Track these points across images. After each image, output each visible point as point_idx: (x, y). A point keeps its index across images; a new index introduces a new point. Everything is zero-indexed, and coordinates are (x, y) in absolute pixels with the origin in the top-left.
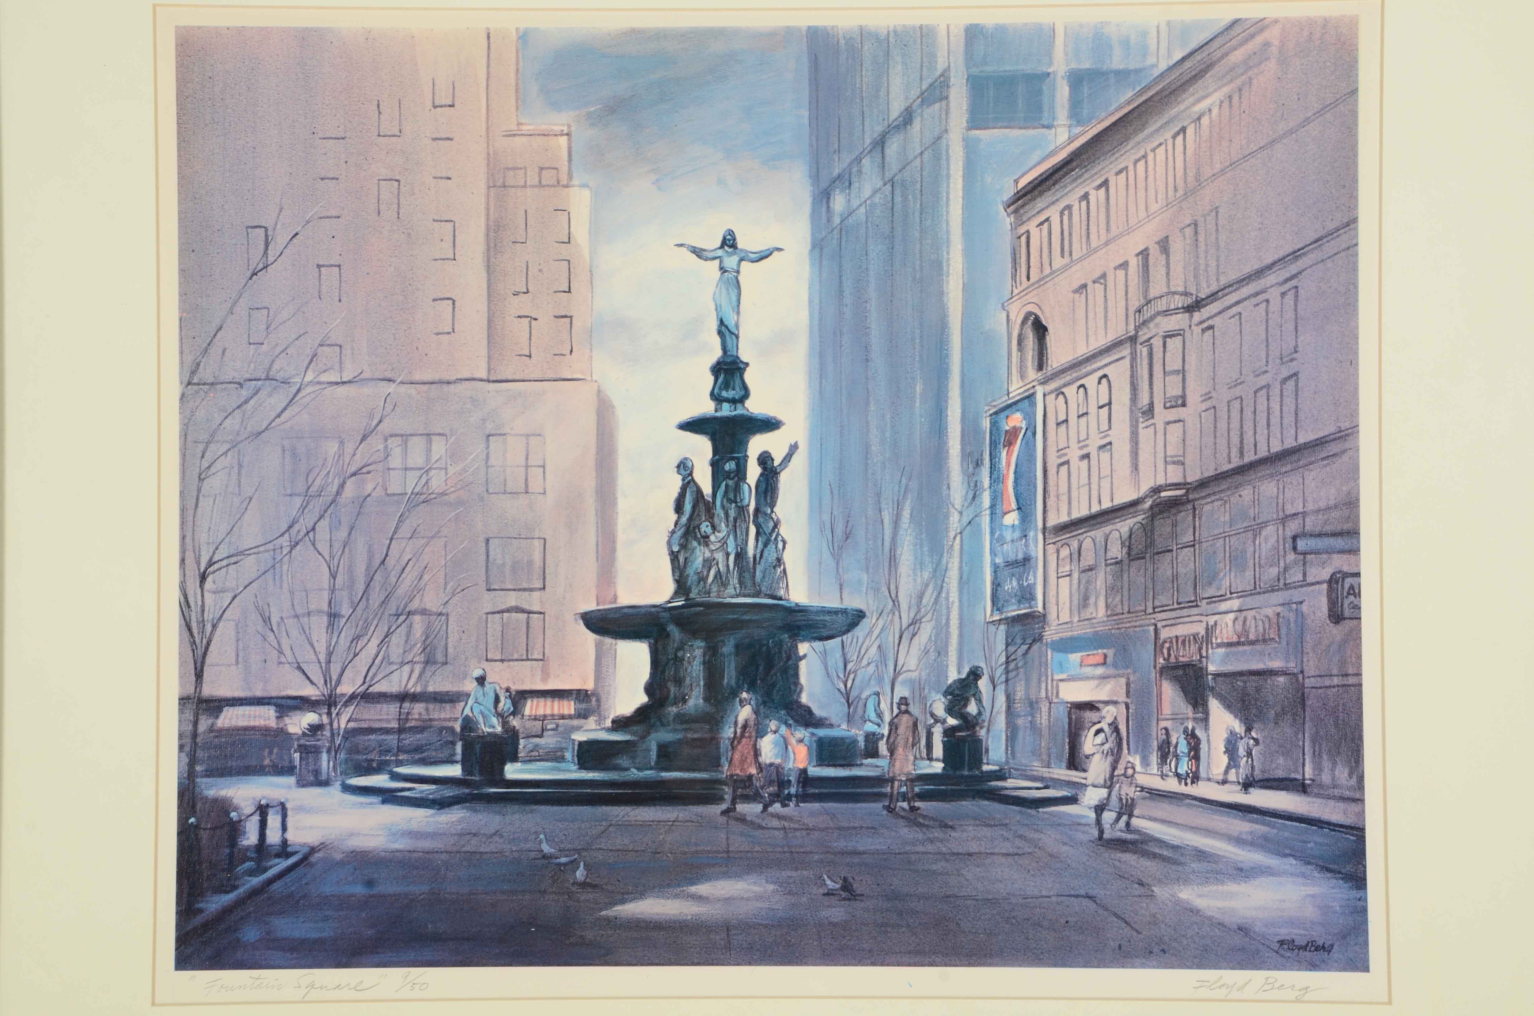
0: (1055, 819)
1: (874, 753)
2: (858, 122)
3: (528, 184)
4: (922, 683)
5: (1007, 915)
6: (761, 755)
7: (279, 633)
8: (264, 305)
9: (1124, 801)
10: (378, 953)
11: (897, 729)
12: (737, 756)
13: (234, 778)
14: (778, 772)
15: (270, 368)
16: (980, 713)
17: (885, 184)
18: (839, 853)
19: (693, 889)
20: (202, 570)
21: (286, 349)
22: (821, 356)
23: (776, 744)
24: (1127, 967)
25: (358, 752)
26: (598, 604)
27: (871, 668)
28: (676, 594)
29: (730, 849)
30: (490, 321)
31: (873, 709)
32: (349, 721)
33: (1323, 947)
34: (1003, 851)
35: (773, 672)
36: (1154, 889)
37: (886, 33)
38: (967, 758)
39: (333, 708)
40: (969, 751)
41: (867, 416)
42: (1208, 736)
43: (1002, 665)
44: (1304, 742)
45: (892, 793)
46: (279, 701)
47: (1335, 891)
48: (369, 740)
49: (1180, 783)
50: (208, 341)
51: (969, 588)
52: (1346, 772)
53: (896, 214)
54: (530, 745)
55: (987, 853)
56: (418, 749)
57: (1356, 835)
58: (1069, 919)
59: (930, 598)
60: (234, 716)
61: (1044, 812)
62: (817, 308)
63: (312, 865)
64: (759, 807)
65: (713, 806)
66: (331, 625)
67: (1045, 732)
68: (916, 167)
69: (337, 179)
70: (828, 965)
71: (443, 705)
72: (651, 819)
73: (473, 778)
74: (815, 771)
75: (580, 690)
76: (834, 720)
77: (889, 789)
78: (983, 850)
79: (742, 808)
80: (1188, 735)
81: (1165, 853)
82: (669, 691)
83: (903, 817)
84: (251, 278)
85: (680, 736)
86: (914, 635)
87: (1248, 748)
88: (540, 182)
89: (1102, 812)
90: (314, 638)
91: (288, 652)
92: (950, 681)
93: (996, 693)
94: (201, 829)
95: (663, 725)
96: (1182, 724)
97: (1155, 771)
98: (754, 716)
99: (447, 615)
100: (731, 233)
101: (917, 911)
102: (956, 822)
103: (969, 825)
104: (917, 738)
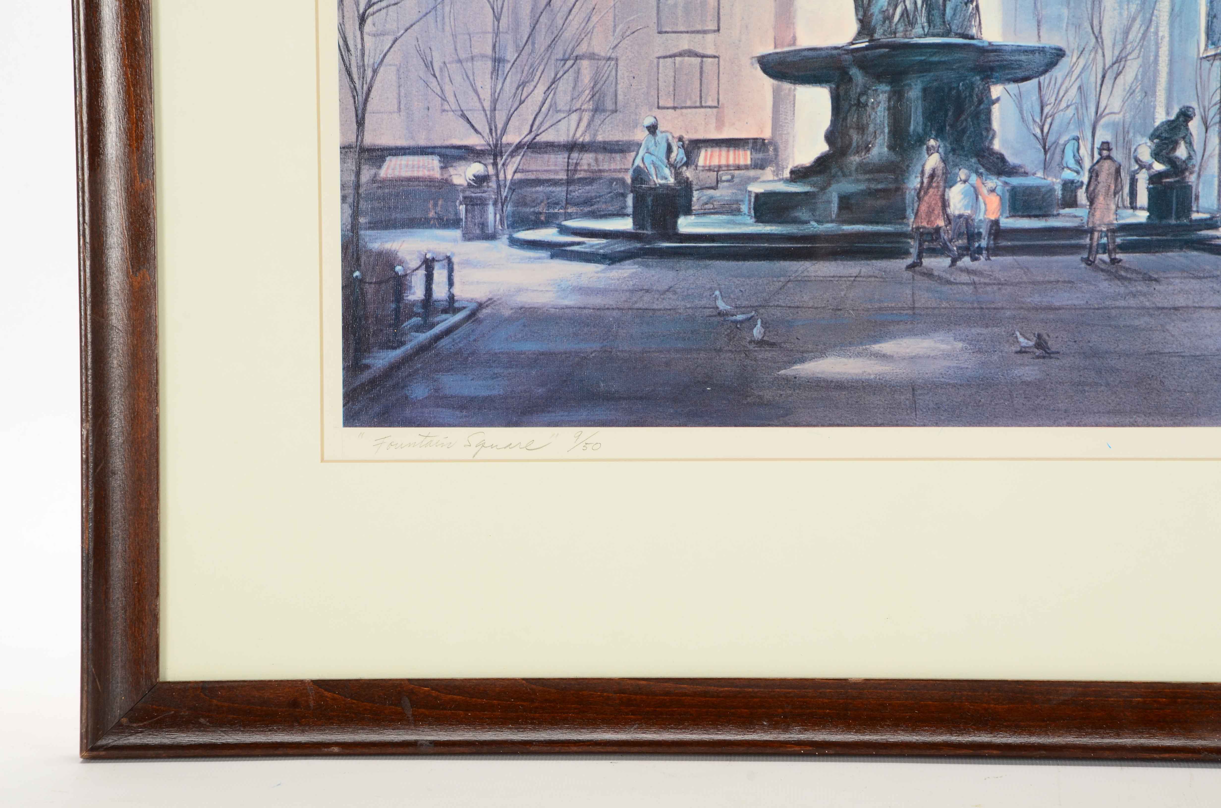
1: (1071, 202)
4: (1126, 126)
6: (949, 206)
7: (442, 79)
10: (549, 412)
11: (1097, 176)
12: (924, 208)
13: (398, 231)
14: (967, 223)
16: (1190, 157)
18: (1033, 308)
19: (876, 347)
20: (361, 11)
23: (965, 194)
25: (525, 205)
26: (775, 47)
27: (1071, 112)
28: (860, 34)
29: (916, 305)
31: (1072, 155)
32: (515, 172)
34: (1213, 304)
35: (963, 117)
38: (1174, 206)
39: (499, 159)
40: (1177, 197)
43: (1215, 104)
45: (1091, 245)
46: (444, 151)
48: (537, 192)
51: (1181, 21)
54: (705, 197)
55: (1195, 307)
56: (588, 202)
59: (1138, 33)
60: (398, 167)
63: (480, 321)
64: (947, 261)
65: (898, 260)
66: (495, 71)
70: (1020, 426)
71: (613, 155)
72: (832, 275)
73: (645, 232)
74: (1007, 222)
75: (757, 139)
76: (1029, 168)
77: (1088, 241)
78: (1190, 303)
79: (928, 262)
82: (851, 139)
83: (1102, 270)
85: (862, 187)
86: (1118, 74)
90: (479, 85)
91: (451, 99)
92: (1157, 123)
93: (1208, 135)
94: (365, 283)
95: (844, 175)
98: (942, 165)
99: (617, 60)
101: (1118, 369)
102: (1161, 274)
103: (1176, 277)
104: (1120, 186)
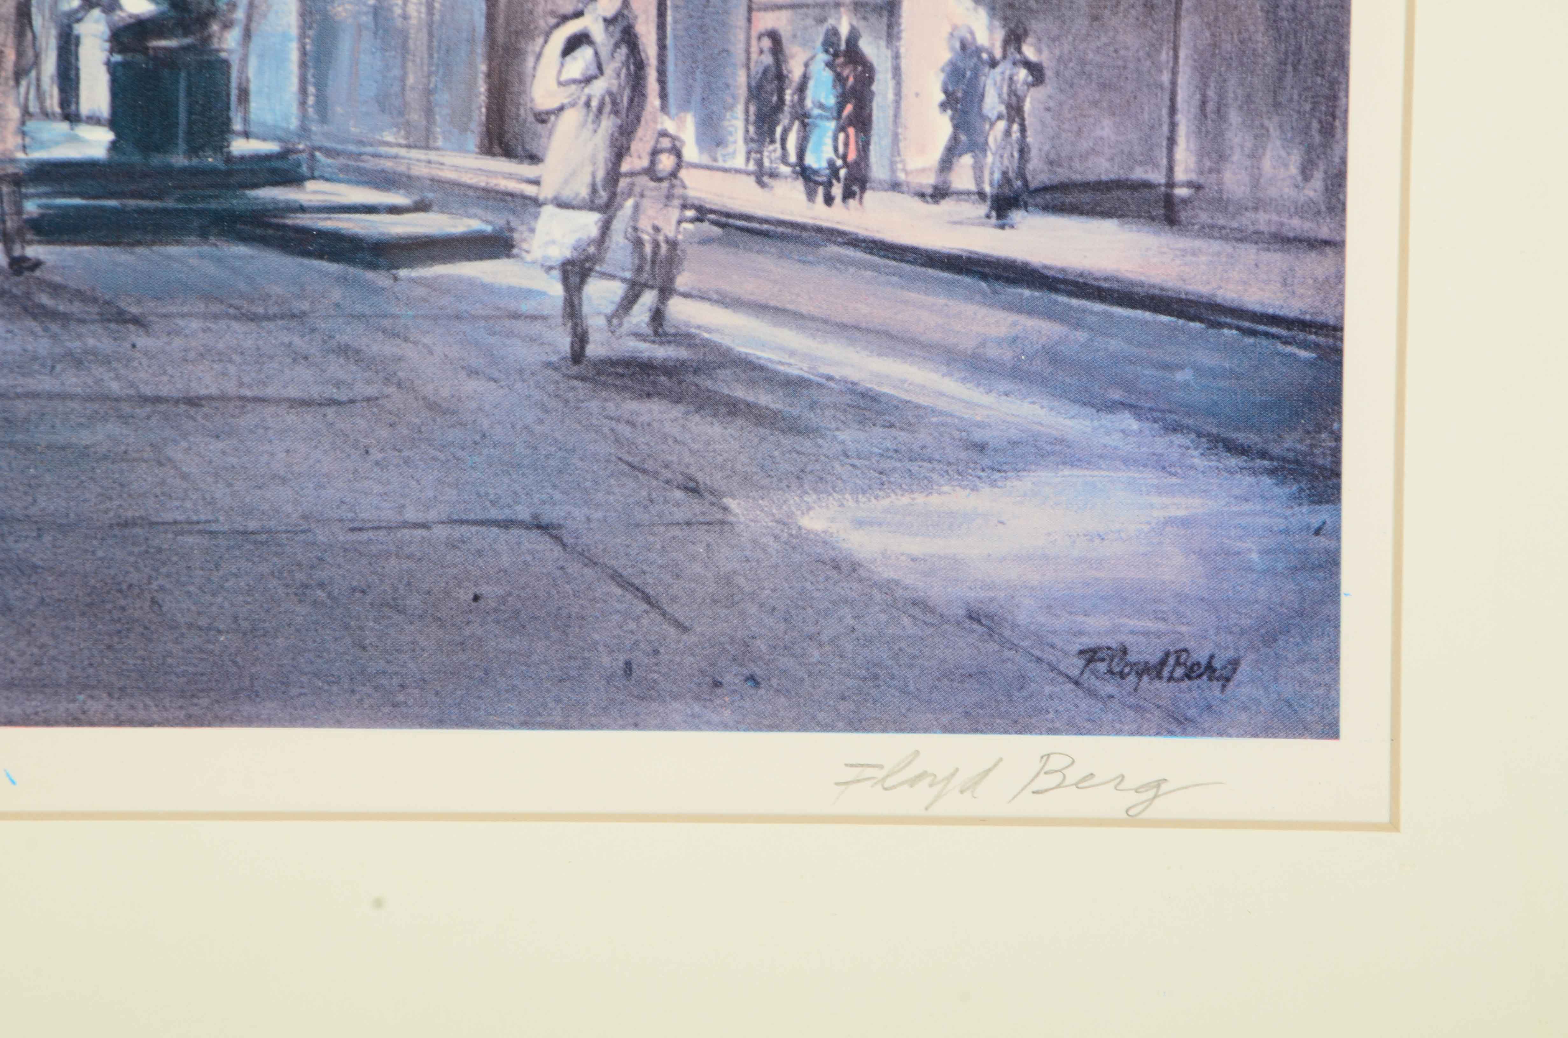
0: (445, 300)
5: (300, 576)
9: (648, 249)
24: (647, 728)
33: (1210, 667)
34: (293, 392)
36: (727, 501)
38: (182, 117)
40: (189, 93)
42: (897, 56)
44: (1174, 73)
47: (1246, 507)
49: (811, 195)
52: (1295, 159)
55: (242, 398)
57: (1317, 346)
58: (484, 589)
61: (413, 281)
67: (418, 41)
78: (231, 388)
80: (836, 55)
81: (765, 399)
87: (1012, 92)
89: (583, 281)
96: (821, 21)
97: (739, 161)
101: (34, 567)
102: (151, 305)
103: (190, 315)
104: (30, 53)
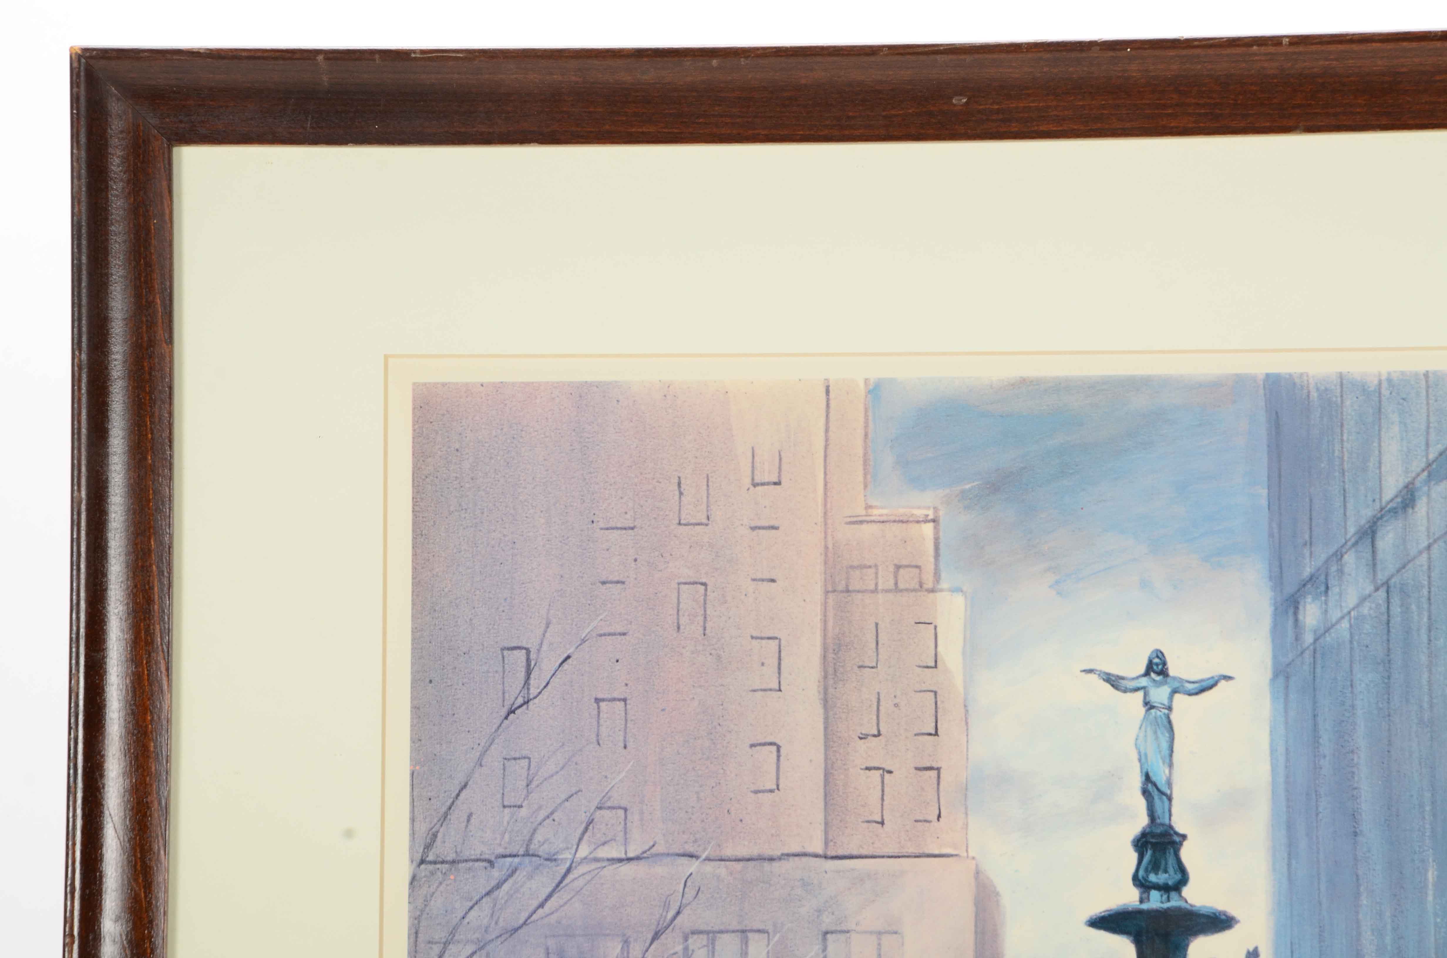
2: (1338, 503)
3: (880, 587)
8: (524, 753)
15: (530, 840)
17: (1377, 589)
21: (552, 813)
22: (1290, 826)
30: (827, 775)
37: (1376, 382)
41: (1357, 913)
50: (448, 803)
53: (1392, 630)
62: (1282, 759)
68: (1421, 566)
69: (623, 583)
84: (506, 718)
88: (896, 584)
100: (1159, 654)
